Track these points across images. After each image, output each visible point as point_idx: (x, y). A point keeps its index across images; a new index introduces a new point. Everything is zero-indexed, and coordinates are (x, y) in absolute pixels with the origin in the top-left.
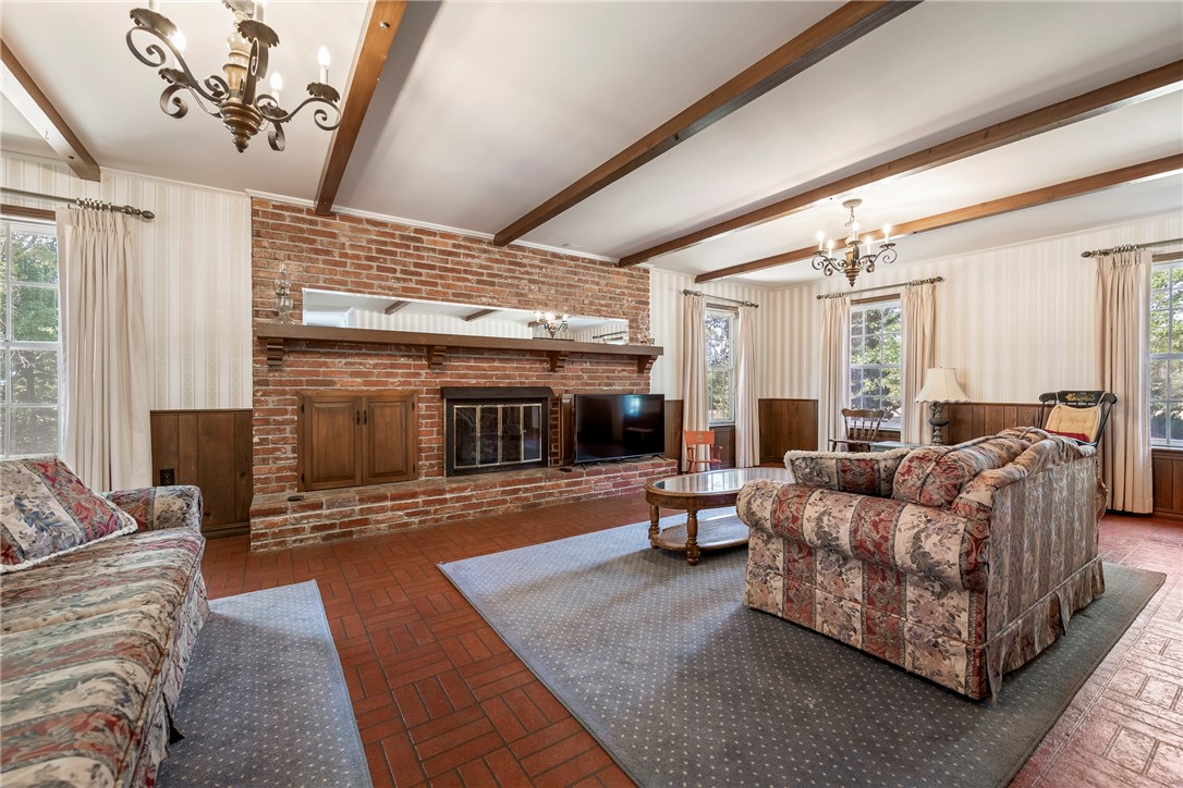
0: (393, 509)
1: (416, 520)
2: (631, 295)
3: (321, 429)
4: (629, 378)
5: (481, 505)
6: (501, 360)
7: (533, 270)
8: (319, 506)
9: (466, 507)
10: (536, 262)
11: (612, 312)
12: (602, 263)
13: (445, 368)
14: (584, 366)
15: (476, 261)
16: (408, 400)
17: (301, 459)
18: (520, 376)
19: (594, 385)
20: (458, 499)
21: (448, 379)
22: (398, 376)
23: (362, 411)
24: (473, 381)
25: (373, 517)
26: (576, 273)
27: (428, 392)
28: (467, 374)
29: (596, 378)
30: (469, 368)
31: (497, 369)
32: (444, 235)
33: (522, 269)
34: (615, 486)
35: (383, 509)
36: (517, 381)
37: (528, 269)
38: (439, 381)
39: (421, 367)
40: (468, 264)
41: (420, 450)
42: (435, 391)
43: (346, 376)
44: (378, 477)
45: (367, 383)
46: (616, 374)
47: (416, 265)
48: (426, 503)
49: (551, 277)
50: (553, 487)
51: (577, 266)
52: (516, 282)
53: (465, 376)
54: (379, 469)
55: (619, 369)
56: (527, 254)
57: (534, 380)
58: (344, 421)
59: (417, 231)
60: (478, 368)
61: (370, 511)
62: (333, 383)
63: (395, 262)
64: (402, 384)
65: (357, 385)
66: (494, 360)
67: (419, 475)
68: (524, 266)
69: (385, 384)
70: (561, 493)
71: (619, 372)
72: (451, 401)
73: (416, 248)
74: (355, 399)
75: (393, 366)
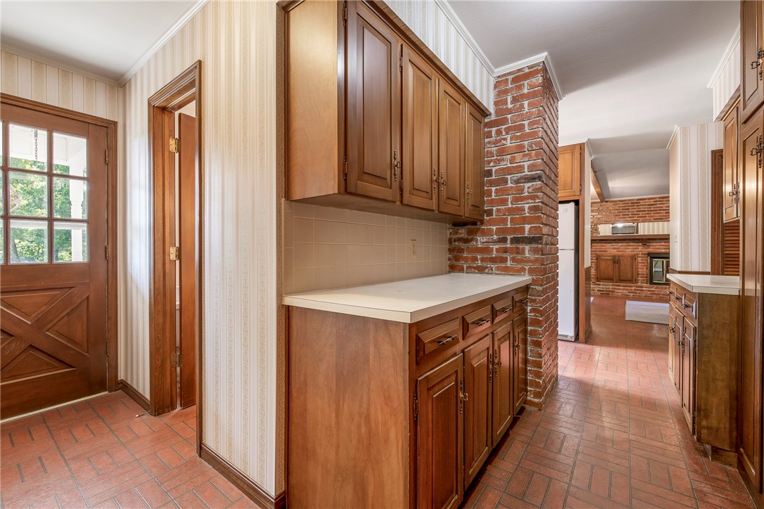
0: (623, 289)
1: (632, 294)
3: (603, 265)
5: (659, 294)
8: (600, 285)
9: (652, 294)
13: (649, 246)
16: (634, 258)
17: (597, 273)
20: (649, 291)
21: (651, 250)
22: (629, 250)
23: (616, 261)
24: (663, 251)
25: (616, 291)
27: (642, 254)
32: (649, 199)
35: (620, 289)
38: (647, 251)
39: (640, 246)
40: (661, 207)
41: (638, 274)
42: (645, 254)
43: (611, 250)
44: (621, 280)
45: (618, 251)
47: (637, 211)
48: (635, 290)
54: (622, 278)
58: (610, 263)
59: (638, 200)
61: (615, 289)
62: (606, 251)
63: (629, 212)
64: (631, 251)
65: (615, 252)
67: (638, 283)
69: (625, 251)
73: (637, 206)
74: (614, 256)
75: (627, 246)
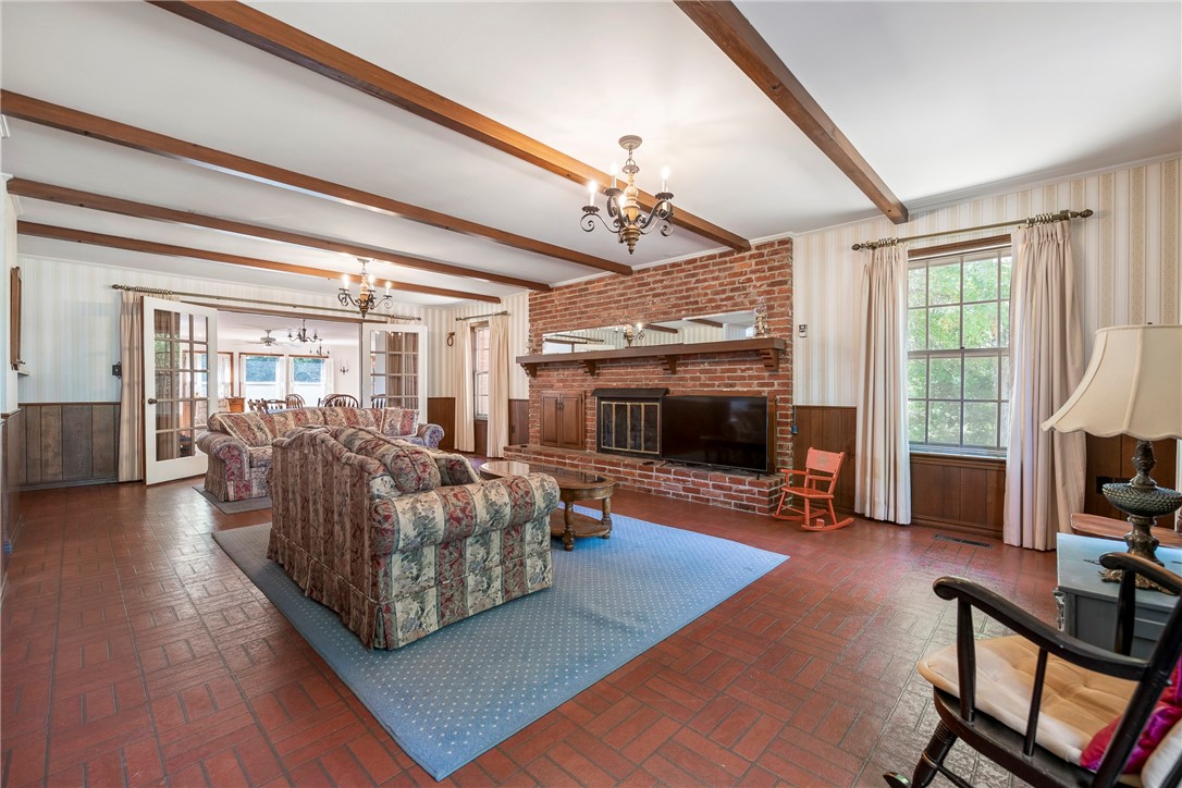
2: (759, 279)
4: (758, 378)
6: (632, 367)
7: (656, 286)
10: (658, 278)
11: (735, 305)
12: (722, 255)
13: (598, 376)
14: (702, 367)
15: (617, 292)
16: (582, 398)
17: (541, 427)
18: (646, 379)
19: (713, 386)
22: (577, 382)
24: (615, 384)
26: (693, 275)
27: (590, 392)
28: (612, 378)
29: (715, 379)
30: (612, 374)
31: (628, 374)
32: (599, 280)
33: (647, 288)
34: (685, 489)
36: (643, 384)
37: (652, 286)
38: (596, 385)
40: (612, 296)
42: (594, 392)
44: (566, 444)
45: (564, 386)
46: (739, 373)
49: (671, 286)
50: (629, 474)
51: (695, 268)
52: (642, 300)
53: (609, 380)
54: (566, 439)
55: (743, 367)
56: (651, 273)
57: (656, 382)
59: (586, 283)
60: (618, 374)
64: (579, 386)
66: (627, 367)
67: (585, 448)
68: (648, 284)
70: (635, 481)
71: (743, 371)
72: (601, 399)
73: (585, 295)
